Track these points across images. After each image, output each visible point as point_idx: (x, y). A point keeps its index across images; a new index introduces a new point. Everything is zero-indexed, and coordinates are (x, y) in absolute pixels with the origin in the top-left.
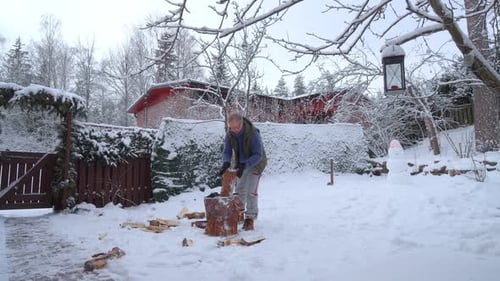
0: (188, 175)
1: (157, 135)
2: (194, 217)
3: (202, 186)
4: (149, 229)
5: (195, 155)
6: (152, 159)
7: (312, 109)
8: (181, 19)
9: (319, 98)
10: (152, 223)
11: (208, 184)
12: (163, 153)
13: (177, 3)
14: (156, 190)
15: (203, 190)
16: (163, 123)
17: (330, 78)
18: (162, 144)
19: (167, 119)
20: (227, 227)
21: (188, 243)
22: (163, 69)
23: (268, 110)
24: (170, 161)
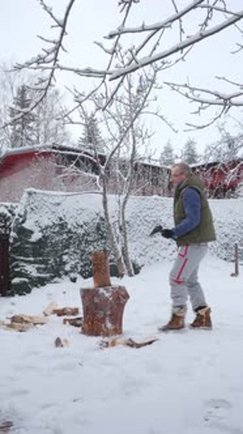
0: (56, 262)
1: (16, 211)
2: (65, 314)
3: (72, 275)
4: (10, 326)
5: (65, 236)
6: (11, 241)
7: (210, 180)
8: (55, 59)
9: (219, 166)
10: (14, 319)
11: (81, 273)
12: (24, 233)
13: (52, 39)
14: (16, 280)
15: (74, 280)
16: (25, 195)
17: (231, 143)
18: (23, 222)
19: (29, 190)
20: (109, 325)
21: (63, 343)
22: (18, 131)
23: (155, 182)
24: (33, 243)
